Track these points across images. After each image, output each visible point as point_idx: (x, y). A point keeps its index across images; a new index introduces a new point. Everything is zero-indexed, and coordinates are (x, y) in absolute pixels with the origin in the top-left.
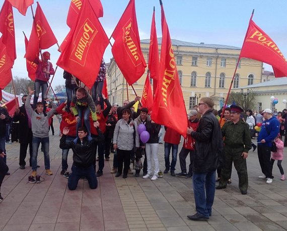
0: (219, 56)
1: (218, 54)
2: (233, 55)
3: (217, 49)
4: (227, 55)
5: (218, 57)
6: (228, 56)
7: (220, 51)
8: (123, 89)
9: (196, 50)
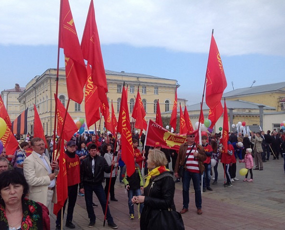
0: (141, 84)
1: (140, 82)
2: (152, 83)
3: (138, 78)
4: (146, 83)
5: (139, 85)
6: (148, 84)
7: (141, 80)
8: (51, 117)
9: (120, 78)
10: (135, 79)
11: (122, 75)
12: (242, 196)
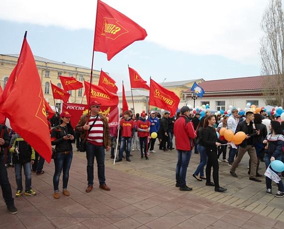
1: (78, 72)
2: (88, 73)
3: (76, 68)
6: (85, 74)
10: (74, 69)
11: (63, 65)
12: (146, 166)
